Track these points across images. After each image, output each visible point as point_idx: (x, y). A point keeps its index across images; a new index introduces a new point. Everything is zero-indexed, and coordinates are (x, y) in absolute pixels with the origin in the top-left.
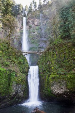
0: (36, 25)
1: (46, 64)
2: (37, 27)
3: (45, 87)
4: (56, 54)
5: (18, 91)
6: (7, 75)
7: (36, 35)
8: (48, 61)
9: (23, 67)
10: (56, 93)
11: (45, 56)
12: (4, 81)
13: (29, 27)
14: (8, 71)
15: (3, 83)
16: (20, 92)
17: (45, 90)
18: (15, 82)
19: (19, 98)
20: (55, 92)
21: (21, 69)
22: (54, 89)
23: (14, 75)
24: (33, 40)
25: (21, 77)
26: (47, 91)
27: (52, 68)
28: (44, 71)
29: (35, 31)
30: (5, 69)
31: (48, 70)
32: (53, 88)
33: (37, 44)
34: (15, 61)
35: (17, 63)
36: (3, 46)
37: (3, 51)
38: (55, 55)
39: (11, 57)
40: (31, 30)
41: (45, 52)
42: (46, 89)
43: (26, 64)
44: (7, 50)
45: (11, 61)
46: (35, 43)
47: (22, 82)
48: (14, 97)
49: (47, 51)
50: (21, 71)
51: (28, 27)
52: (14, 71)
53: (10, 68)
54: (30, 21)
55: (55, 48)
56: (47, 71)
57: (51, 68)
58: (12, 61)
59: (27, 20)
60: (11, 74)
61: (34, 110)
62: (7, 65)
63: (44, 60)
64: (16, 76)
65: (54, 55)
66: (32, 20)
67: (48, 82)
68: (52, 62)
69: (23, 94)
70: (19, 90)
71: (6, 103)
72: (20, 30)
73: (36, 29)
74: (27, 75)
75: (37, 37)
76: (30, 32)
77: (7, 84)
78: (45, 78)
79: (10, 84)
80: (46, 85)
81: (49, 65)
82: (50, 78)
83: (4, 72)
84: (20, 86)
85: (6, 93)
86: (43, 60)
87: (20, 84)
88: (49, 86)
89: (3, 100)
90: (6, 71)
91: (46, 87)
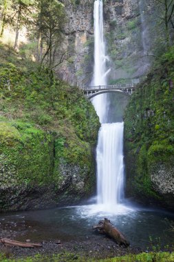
0: (128, 18)
1: (142, 116)
2: (131, 23)
3: (137, 175)
4: (168, 88)
5: (71, 178)
6: (46, 144)
7: (129, 44)
8: (147, 109)
9: (86, 126)
10: (164, 191)
11: (141, 97)
12: (40, 156)
13: (110, 25)
14: (49, 136)
15: (40, 160)
16: (77, 182)
17: (137, 182)
18: (65, 158)
19: (75, 193)
20: (160, 187)
21: (81, 130)
22: (159, 181)
23: (62, 143)
24: (121, 59)
25: (78, 149)
26: (142, 183)
27: (157, 126)
28: (138, 134)
29: (126, 33)
30: (43, 131)
31: (147, 132)
32: (155, 178)
33: (131, 70)
34: (67, 112)
35: (70, 116)
36: (37, 79)
37: (38, 91)
38: (166, 92)
39: (57, 103)
40: (115, 34)
41: (141, 87)
42: (140, 179)
43: (94, 120)
44: (47, 89)
45: (56, 112)
46: (124, 67)
47: (80, 159)
48: (64, 191)
49: (146, 84)
50: (81, 135)
51: (108, 26)
52: (61, 135)
53: (53, 129)
54: (113, 10)
55: (167, 71)
56: (143, 136)
57: (153, 126)
58: (58, 114)
59: (104, 6)
60: (56, 141)
61: (100, 223)
62: (46, 122)
63: (138, 106)
64: (66, 145)
65: (162, 91)
66: (117, 4)
67: (145, 163)
68: (158, 111)
69: (84, 187)
70: (74, 176)
71: (48, 200)
72: (87, 38)
73: (129, 29)
74: (95, 146)
75: (130, 51)
76: (113, 40)
77: (49, 162)
78: (137, 153)
79: (55, 164)
80: (139, 170)
81: (149, 120)
82: (149, 153)
83: (41, 137)
84: (76, 169)
85: (46, 182)
86: (135, 108)
87: (76, 164)
88: (147, 173)
89: (42, 194)
90: (44, 134)
91: (140, 175)
